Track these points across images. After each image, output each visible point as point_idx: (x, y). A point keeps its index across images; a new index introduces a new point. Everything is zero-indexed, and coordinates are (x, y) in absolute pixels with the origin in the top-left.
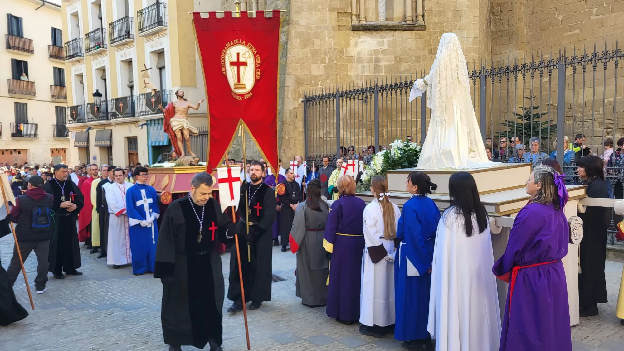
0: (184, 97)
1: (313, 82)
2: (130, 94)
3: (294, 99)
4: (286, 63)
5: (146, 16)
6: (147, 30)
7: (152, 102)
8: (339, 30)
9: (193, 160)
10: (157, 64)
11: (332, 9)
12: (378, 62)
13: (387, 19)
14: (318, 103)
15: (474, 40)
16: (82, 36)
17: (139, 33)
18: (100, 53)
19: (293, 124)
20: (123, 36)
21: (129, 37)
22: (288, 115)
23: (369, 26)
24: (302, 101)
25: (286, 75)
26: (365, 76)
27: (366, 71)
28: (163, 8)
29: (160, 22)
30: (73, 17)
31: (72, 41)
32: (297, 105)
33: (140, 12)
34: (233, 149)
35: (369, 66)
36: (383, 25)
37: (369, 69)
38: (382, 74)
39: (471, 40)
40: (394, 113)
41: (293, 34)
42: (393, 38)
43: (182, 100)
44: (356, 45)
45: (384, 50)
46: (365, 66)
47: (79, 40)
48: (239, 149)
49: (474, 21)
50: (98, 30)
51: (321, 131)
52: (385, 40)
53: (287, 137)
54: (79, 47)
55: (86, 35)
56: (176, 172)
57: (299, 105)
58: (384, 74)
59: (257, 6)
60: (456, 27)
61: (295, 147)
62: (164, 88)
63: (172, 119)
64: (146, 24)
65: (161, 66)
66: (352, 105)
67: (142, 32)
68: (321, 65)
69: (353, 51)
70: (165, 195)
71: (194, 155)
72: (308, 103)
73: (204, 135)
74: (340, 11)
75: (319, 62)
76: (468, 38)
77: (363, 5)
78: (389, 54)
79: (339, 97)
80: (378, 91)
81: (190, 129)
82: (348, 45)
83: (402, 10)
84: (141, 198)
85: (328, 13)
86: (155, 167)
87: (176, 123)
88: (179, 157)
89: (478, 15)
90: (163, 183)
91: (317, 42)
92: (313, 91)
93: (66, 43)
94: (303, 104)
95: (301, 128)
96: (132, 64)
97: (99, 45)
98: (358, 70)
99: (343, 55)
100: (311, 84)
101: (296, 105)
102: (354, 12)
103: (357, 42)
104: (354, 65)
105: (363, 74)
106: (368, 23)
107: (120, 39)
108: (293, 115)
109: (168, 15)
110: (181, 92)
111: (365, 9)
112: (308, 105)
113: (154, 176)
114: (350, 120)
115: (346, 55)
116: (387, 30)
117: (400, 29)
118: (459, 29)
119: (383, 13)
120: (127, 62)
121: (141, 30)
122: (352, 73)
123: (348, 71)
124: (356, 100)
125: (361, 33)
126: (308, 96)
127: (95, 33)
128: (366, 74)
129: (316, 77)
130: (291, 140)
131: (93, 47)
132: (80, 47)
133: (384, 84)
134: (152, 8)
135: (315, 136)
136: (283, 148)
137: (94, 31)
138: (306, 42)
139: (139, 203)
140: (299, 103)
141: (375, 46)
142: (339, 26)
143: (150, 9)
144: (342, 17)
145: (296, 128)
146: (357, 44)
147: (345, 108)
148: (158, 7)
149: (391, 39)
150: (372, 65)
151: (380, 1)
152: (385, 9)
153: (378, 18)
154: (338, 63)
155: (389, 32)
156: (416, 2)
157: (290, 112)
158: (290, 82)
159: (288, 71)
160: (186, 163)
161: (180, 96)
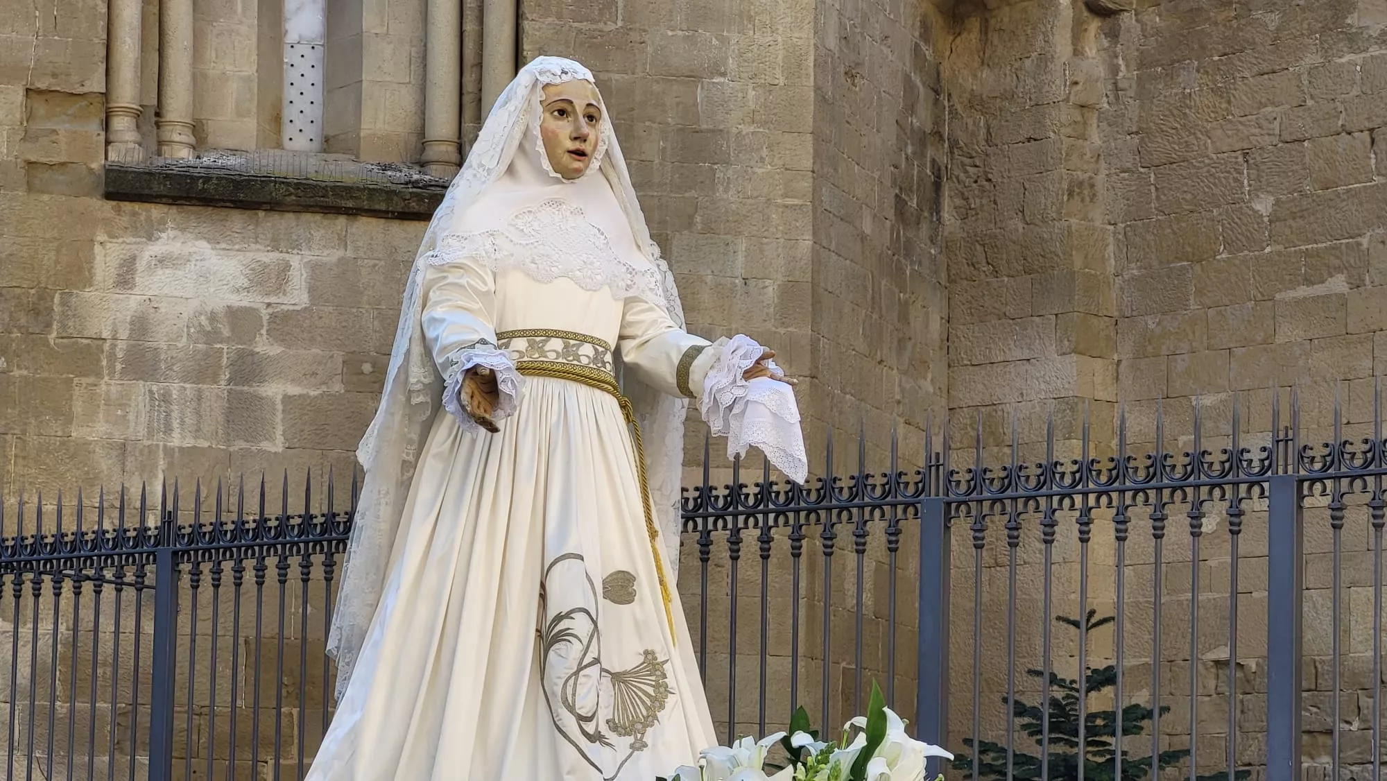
8: (30, 188)
12: (247, 381)
13: (327, 140)
15: (788, 290)
23: (207, 179)
26: (169, 452)
27: (175, 424)
35: (199, 397)
36: (283, 182)
37: (198, 412)
38: (266, 446)
39: (771, 291)
42: (341, 253)
44: (125, 279)
45: (286, 316)
46: (175, 394)
49: (785, 196)
52: (295, 260)
58: (270, 446)
60: (691, 217)
69: (105, 311)
74: (41, 85)
76: (752, 283)
77: (187, 58)
78: (312, 340)
80: (175, 553)
82: (79, 273)
83: (406, 99)
89: (807, 163)
98: (131, 417)
99: (48, 325)
102: (127, 92)
103: (134, 258)
104: (109, 386)
105: (159, 440)
106: (207, 160)
111: (198, 80)
114: (72, 699)
115: (64, 326)
117: (383, 207)
118: (709, 229)
119: (307, 109)
122: (94, 431)
123: (69, 420)
125: (156, 211)
128: (176, 441)
133: (208, 518)
141: (236, 290)
142: (30, 163)
144: (50, 116)
146: (132, 270)
147: (46, 627)
149: (332, 256)
150: (216, 392)
151: (291, 37)
152: (319, 85)
153: (279, 131)
154: (16, 373)
155: (318, 217)
156: (480, 65)
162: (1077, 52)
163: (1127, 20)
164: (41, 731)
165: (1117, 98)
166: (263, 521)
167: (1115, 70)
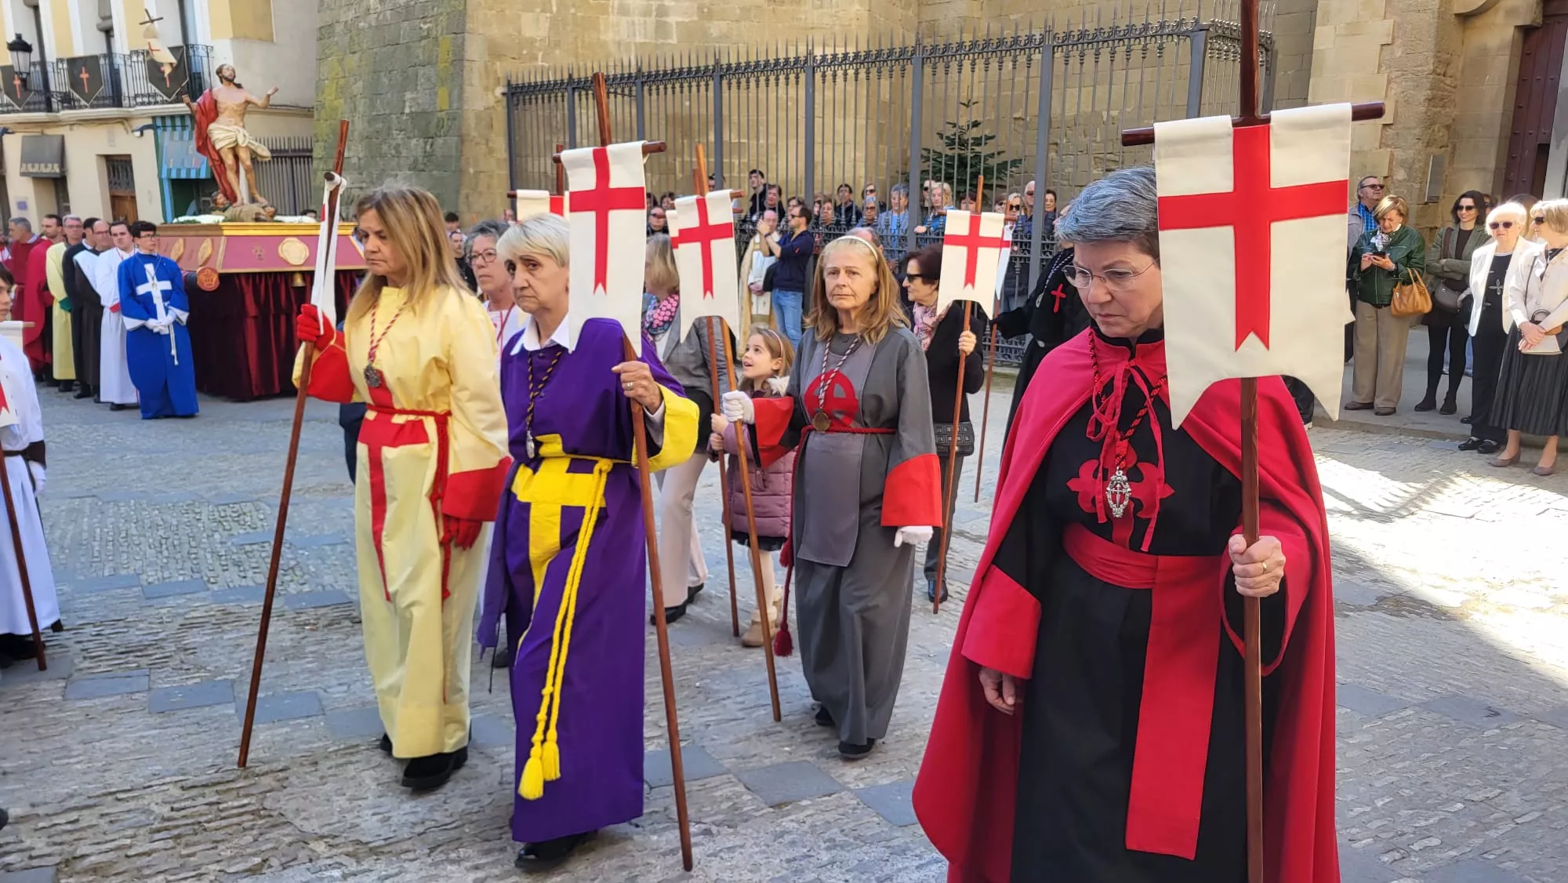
0: (236, 81)
1: (525, 52)
2: (104, 51)
3: (486, 89)
4: (465, 9)
9: (262, 211)
12: (662, 16)
14: (539, 99)
19: (484, 142)
22: (472, 123)
24: (504, 94)
25: (467, 35)
26: (635, 44)
27: (637, 33)
32: (492, 103)
35: (645, 22)
37: (645, 29)
38: (670, 41)
43: (232, 86)
46: (637, 22)
53: (471, 171)
56: (226, 233)
57: (496, 102)
58: (674, 41)
62: (191, 41)
68: (542, 17)
70: (205, 273)
71: (264, 201)
72: (515, 98)
73: (295, 157)
75: (538, 10)
79: (574, 89)
80: (642, 82)
81: (252, 147)
84: (147, 281)
86: (183, 223)
87: (222, 133)
88: (231, 204)
90: (200, 254)
92: (526, 72)
94: (505, 99)
95: (503, 150)
98: (621, 31)
100: (520, 57)
101: (491, 100)
104: (613, 19)
105: (632, 40)
108: (483, 122)
110: (229, 69)
112: (515, 101)
113: (181, 240)
122: (608, 36)
123: (599, 32)
126: (513, 82)
128: (638, 40)
129: (532, 41)
130: (482, 176)
135: (530, 169)
136: (464, 192)
139: (142, 290)
140: (495, 97)
145: (491, 151)
150: (652, 19)
154: (579, 14)
157: (478, 116)
158: (475, 50)
159: (469, 26)
160: (247, 215)
161: (226, 79)
166: (673, 70)
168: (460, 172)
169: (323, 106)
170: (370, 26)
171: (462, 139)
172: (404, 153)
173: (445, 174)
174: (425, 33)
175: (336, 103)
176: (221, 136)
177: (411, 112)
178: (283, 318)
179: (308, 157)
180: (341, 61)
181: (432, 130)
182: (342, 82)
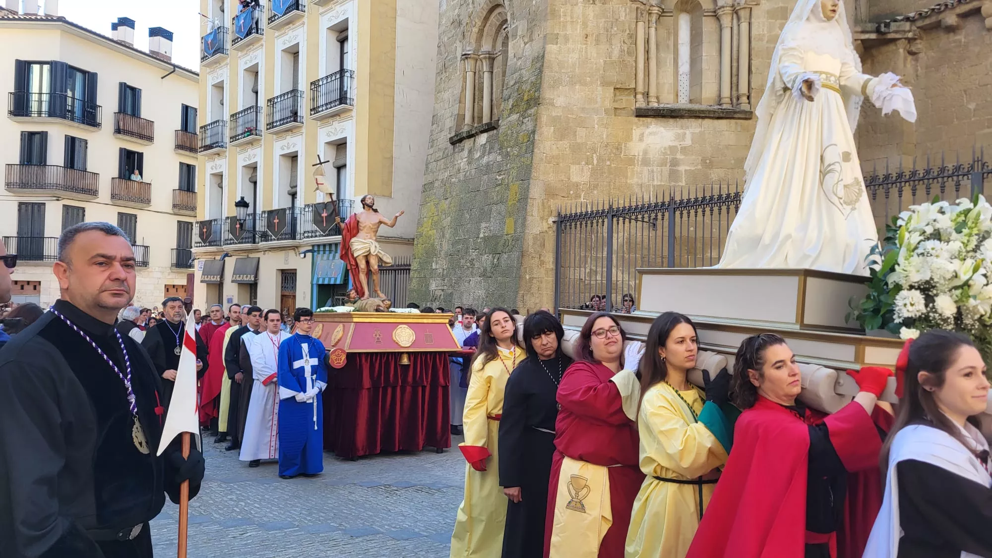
0: (374, 207)
1: (572, 192)
2: (291, 206)
3: (542, 218)
4: (531, 164)
5: (323, 89)
6: (323, 111)
7: (323, 217)
8: (615, 115)
9: (381, 304)
10: (334, 161)
11: (605, 84)
12: (675, 166)
13: (691, 100)
14: (578, 226)
16: (227, 117)
17: (311, 115)
18: (251, 143)
19: (538, 256)
20: (287, 118)
21: (295, 121)
22: (531, 243)
23: (664, 110)
24: (554, 222)
25: (531, 181)
26: (654, 186)
27: (655, 178)
28: (349, 78)
29: (342, 98)
30: (215, 90)
31: (212, 124)
32: (545, 228)
33: (315, 84)
34: (443, 293)
35: (662, 171)
36: (684, 110)
37: (661, 175)
38: (680, 184)
40: (699, 245)
41: (544, 119)
42: (700, 129)
43: (371, 210)
44: (641, 140)
45: (685, 148)
46: (655, 170)
47: (221, 124)
48: (452, 293)
50: (250, 108)
51: (583, 269)
52: (687, 132)
53: (528, 277)
54: (220, 134)
55: (232, 116)
56: (355, 320)
57: (549, 228)
58: (683, 184)
59: (490, 76)
61: (540, 292)
62: (342, 197)
63: (353, 240)
64: (322, 101)
65: (340, 163)
66: (633, 231)
67: (315, 113)
68: (586, 168)
69: (636, 148)
70: (337, 353)
71: (383, 296)
72: (563, 225)
73: (398, 270)
74: (618, 86)
75: (583, 163)
77: (655, 78)
78: (692, 154)
79: (613, 216)
80: (674, 209)
81: (381, 256)
82: (629, 138)
83: (715, 87)
84: (302, 358)
85: (600, 88)
86: (324, 312)
87: (360, 245)
88: (360, 298)
90: (333, 337)
91: (581, 133)
92: (571, 206)
93: (201, 128)
94: (555, 226)
95: (551, 263)
96: (297, 160)
97: (250, 131)
98: (643, 177)
99: (621, 152)
100: (568, 196)
101: (545, 226)
102: (640, 88)
103: (643, 133)
104: (637, 168)
105: (651, 183)
106: (662, 106)
107: (282, 122)
108: (538, 242)
109: (356, 89)
110: (370, 198)
111: (658, 84)
112: (563, 227)
113: (321, 325)
114: (629, 253)
115: (625, 152)
116: (691, 117)
117: (712, 116)
119: (685, 92)
120: (290, 157)
121: (314, 110)
122: (633, 181)
123: (627, 178)
124: (639, 223)
125: (649, 120)
126: (563, 214)
127: (246, 113)
128: (655, 183)
129: (577, 185)
130: (535, 281)
131: (242, 134)
132: (222, 134)
133: (685, 198)
134: (333, 78)
135: (572, 277)
136: (521, 293)
137: (245, 110)
138: (564, 131)
139: (297, 365)
140: (548, 224)
141: (671, 141)
142: (615, 108)
143: (329, 80)
144: (620, 95)
145: (542, 263)
146: (643, 137)
147: (621, 234)
148: (342, 78)
149: (697, 130)
150: (666, 169)
151: (680, 73)
152: (688, 85)
153: (677, 99)
154: (613, 166)
155: (694, 120)
156: (738, 75)
157: (535, 238)
158: (536, 192)
159: (534, 174)
160: (370, 306)
161: (368, 205)
162: (905, 66)
163: (921, 55)
164: (620, 263)
165: (917, 79)
167: (917, 71)
168: (520, 277)
169: (421, 235)
170: (459, 181)
171: (522, 255)
172: (477, 265)
173: (508, 279)
174: (500, 182)
175: (430, 232)
176: (359, 247)
177: (485, 236)
178: (390, 390)
179: (406, 270)
180: (436, 205)
181: (499, 250)
182: (436, 218)
